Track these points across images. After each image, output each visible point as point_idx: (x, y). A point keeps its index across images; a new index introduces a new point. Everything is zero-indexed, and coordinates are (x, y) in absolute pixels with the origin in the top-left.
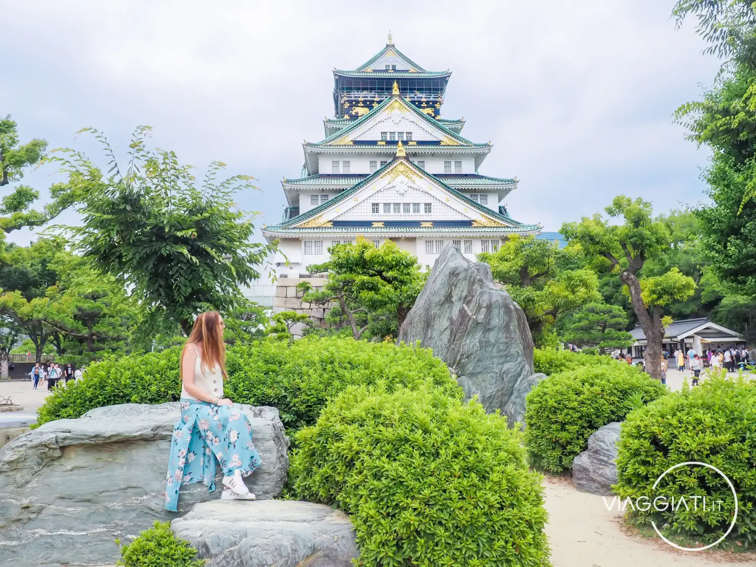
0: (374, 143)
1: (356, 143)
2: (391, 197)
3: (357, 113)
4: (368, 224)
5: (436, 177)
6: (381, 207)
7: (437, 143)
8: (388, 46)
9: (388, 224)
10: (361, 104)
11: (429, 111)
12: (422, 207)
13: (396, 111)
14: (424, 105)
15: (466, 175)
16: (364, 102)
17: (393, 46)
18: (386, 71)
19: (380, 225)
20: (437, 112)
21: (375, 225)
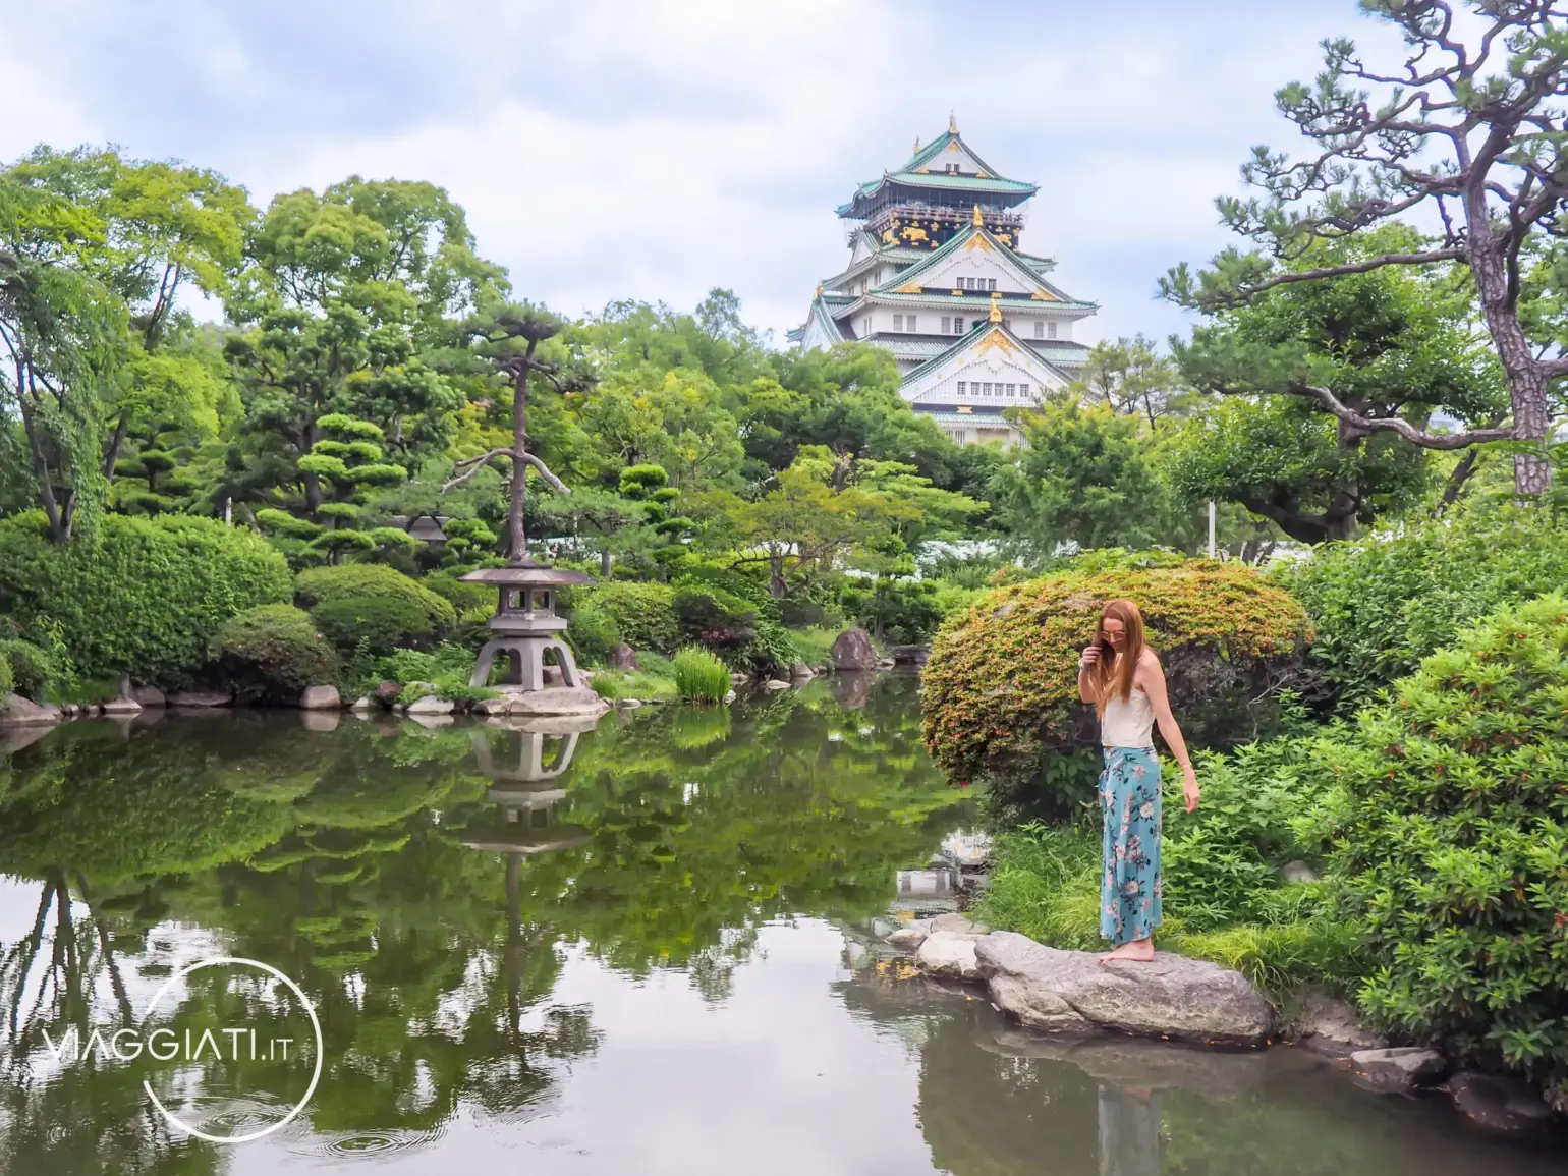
0: (947, 292)
1: (926, 291)
2: (980, 375)
3: (909, 237)
4: (951, 409)
5: (1030, 345)
6: (968, 387)
7: (1027, 297)
8: (949, 135)
9: (977, 410)
10: (916, 224)
11: (1006, 238)
12: (1018, 389)
13: (978, 250)
14: (999, 230)
15: (1062, 343)
16: (921, 222)
17: (957, 135)
18: (946, 173)
19: (968, 410)
20: (1015, 241)
21: (961, 410)
